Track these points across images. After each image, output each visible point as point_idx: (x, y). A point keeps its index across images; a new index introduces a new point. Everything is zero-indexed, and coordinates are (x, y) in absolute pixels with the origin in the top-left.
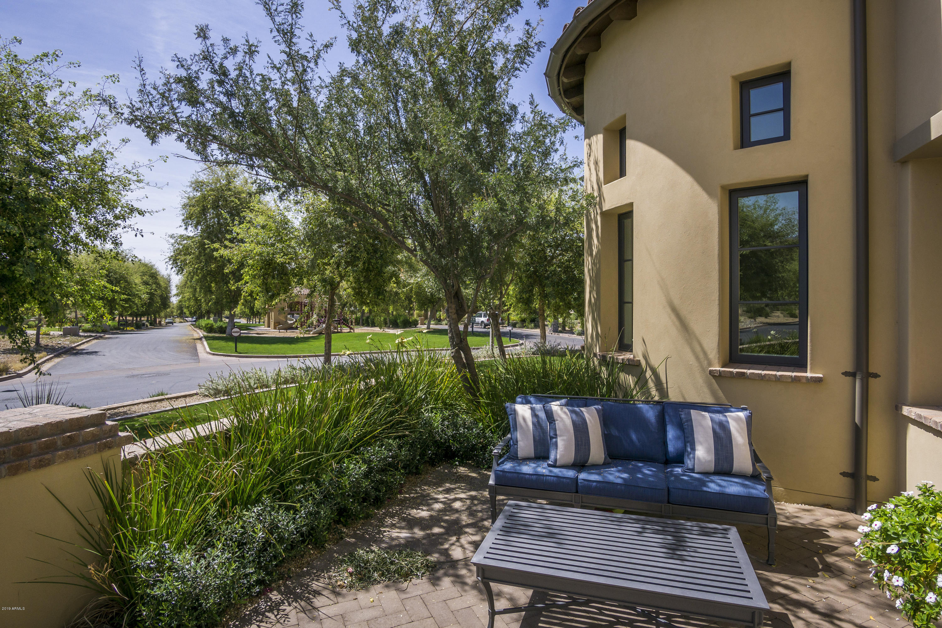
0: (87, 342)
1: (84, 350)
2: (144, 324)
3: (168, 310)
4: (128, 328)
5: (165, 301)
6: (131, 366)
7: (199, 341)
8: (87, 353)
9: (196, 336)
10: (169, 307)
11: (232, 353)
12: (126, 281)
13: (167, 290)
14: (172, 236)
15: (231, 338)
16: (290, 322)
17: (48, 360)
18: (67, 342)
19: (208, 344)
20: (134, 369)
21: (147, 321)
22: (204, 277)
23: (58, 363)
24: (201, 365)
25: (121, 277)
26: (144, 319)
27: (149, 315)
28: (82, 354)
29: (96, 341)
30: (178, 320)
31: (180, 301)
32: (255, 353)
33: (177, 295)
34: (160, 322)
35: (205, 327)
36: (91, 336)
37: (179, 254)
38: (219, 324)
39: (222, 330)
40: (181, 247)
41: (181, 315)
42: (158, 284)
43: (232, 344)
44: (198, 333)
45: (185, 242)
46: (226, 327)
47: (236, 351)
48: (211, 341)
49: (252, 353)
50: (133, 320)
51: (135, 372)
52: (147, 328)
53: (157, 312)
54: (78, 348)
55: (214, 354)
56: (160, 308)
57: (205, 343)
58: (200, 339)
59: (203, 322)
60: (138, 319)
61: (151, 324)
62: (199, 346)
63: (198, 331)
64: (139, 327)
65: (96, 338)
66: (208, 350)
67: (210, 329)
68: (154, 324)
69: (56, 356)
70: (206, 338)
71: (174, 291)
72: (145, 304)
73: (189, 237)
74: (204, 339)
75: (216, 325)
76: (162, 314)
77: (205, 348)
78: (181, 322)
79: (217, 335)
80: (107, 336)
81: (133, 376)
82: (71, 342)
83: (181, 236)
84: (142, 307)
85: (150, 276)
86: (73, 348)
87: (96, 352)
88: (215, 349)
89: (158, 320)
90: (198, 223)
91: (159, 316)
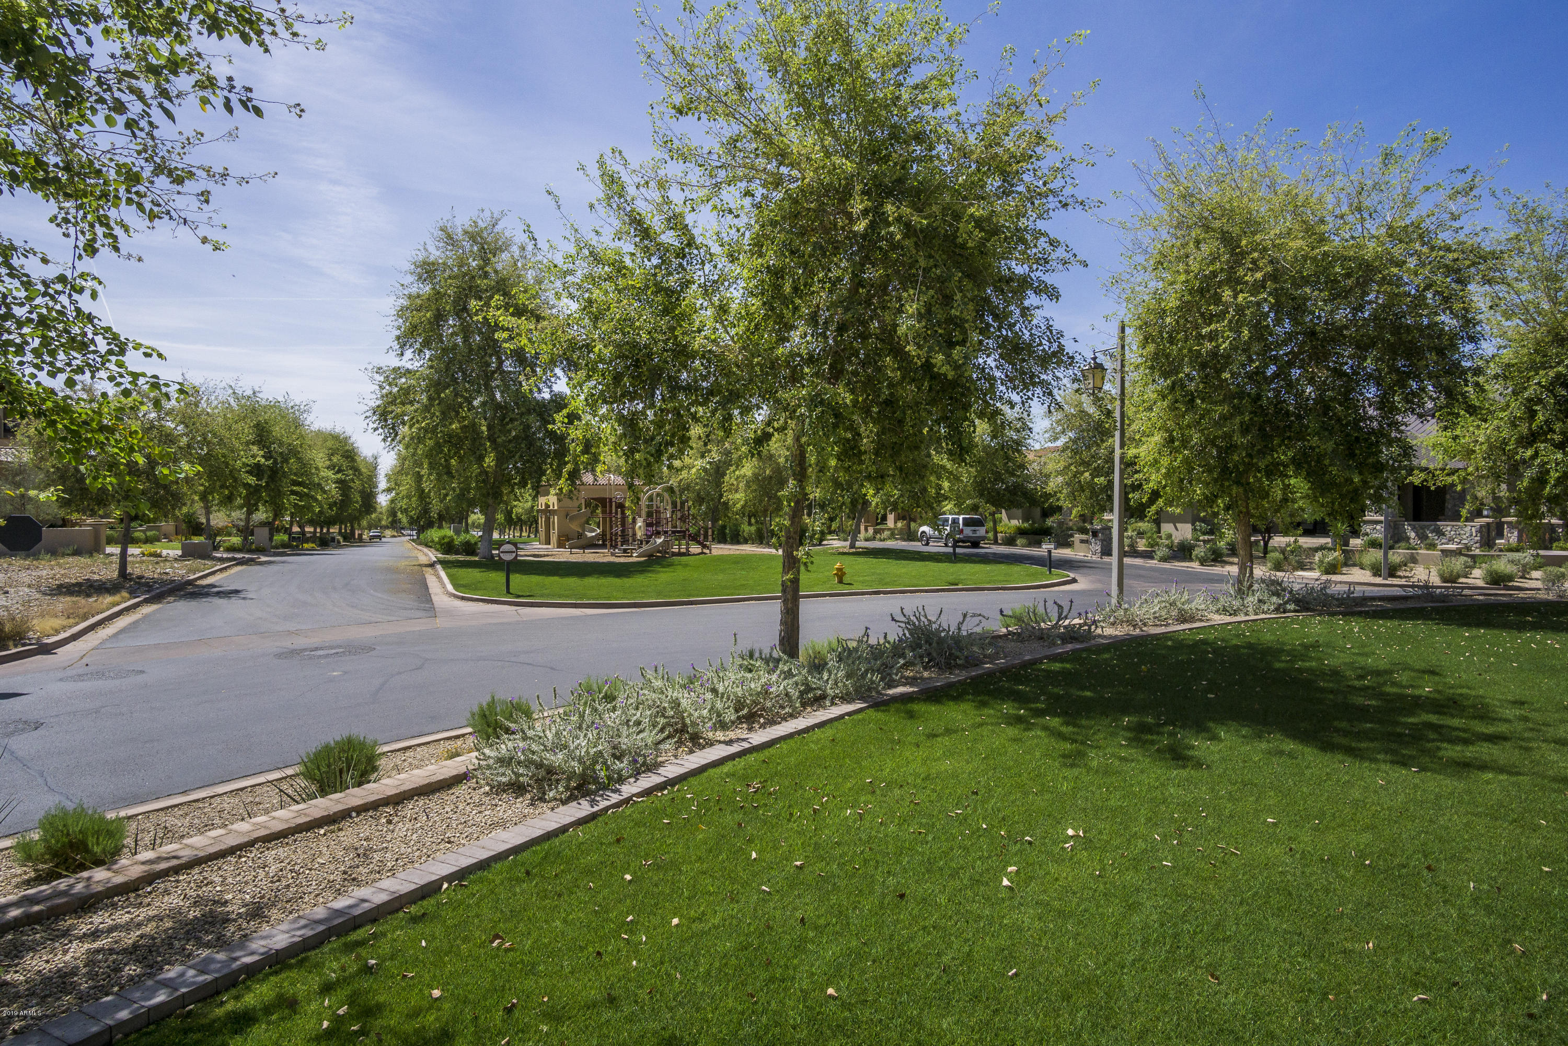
0: (221, 570)
1: (215, 586)
2: (333, 539)
3: (373, 516)
4: (306, 546)
5: (368, 499)
6: (291, 626)
7: (429, 569)
8: (219, 594)
9: (423, 560)
10: (375, 509)
11: (499, 595)
12: (299, 459)
13: (371, 479)
14: (379, 370)
15: (491, 564)
16: (589, 535)
17: (127, 609)
18: (179, 571)
19: (450, 576)
20: (297, 633)
21: (340, 533)
22: (438, 446)
23: (146, 617)
24: (440, 622)
25: (290, 451)
26: (334, 530)
27: (341, 523)
28: (207, 595)
29: (239, 568)
30: (388, 532)
31: (392, 501)
32: (548, 596)
33: (389, 490)
34: (360, 535)
35: (439, 543)
36: (234, 559)
37: (393, 402)
38: (463, 537)
39: (469, 549)
40: (395, 390)
41: (395, 524)
42: (356, 470)
43: (498, 577)
44: (426, 555)
45: (403, 380)
46: (476, 543)
47: (508, 592)
48: (454, 571)
49: (542, 596)
50: (315, 532)
51: (300, 642)
52: (339, 546)
53: (355, 519)
54: (199, 582)
55: (463, 598)
56: (360, 511)
57: (443, 574)
58: (432, 565)
59: (434, 534)
60: (325, 530)
61: (345, 539)
62: (431, 581)
63: (426, 550)
64: (325, 543)
65: (241, 562)
66: (450, 587)
67: (447, 547)
68: (350, 539)
69: (147, 601)
70: (441, 562)
71: (383, 484)
72: (335, 503)
73: (408, 371)
74: (439, 567)
75: (458, 540)
76: (364, 523)
77: (444, 586)
78: (394, 536)
79: (461, 558)
80: (263, 559)
81: (294, 653)
82: (190, 571)
83: (396, 370)
84: (331, 508)
85: (342, 456)
86: (190, 583)
87: (237, 592)
88: (464, 586)
89: (357, 532)
90: (426, 344)
91: (359, 525)
